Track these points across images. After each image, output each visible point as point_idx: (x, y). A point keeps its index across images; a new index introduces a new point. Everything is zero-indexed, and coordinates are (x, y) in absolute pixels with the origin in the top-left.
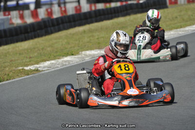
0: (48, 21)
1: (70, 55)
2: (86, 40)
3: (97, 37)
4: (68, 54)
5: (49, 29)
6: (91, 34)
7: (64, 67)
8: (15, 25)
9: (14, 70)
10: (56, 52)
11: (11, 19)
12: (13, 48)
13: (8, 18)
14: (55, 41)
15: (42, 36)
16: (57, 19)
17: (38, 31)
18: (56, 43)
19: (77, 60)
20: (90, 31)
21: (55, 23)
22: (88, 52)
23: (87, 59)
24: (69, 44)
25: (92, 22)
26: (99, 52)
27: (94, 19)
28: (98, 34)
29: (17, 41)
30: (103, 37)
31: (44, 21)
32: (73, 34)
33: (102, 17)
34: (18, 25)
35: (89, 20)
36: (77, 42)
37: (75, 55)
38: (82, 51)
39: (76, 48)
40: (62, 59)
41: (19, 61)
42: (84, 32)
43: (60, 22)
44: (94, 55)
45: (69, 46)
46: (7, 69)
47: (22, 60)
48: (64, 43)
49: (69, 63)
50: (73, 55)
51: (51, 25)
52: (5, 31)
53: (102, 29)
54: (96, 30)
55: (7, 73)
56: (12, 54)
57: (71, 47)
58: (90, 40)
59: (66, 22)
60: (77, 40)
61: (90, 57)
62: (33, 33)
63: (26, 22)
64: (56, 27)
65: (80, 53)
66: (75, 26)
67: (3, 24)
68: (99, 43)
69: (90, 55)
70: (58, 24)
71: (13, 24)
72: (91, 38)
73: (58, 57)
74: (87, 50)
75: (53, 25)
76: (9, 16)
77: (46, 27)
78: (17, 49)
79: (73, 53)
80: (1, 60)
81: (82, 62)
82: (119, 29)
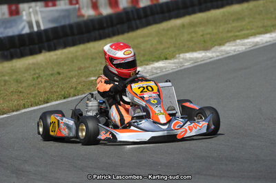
0: (132, 11)
1: (163, 60)
2: (186, 37)
3: (201, 33)
4: (160, 57)
5: (133, 22)
6: (192, 30)
7: (154, 76)
8: (86, 18)
9: (84, 82)
10: (144, 55)
11: (79, 9)
12: (83, 50)
13: (75, 9)
14: (141, 40)
15: (123, 33)
16: (145, 9)
17: (118, 26)
18: (143, 42)
19: (173, 66)
20: (192, 25)
21: (142, 14)
22: (188, 55)
23: (187, 65)
24: (161, 43)
25: (194, 12)
26: (203, 54)
27: (197, 8)
28: (202, 28)
29: (89, 41)
30: (210, 34)
31: (126, 11)
32: (168, 30)
33: (209, 4)
34: (91, 18)
35: (190, 9)
36: (173, 41)
37: (171, 59)
38: (179, 54)
39: (172, 49)
40: (152, 66)
41: (91, 69)
42: (183, 26)
43: (149, 12)
44: (197, 58)
45: (162, 47)
46: (74, 80)
47: (95, 67)
48: (154, 42)
49: (161, 71)
50: (166, 59)
51: (136, 17)
52: (71, 26)
53: (208, 22)
54: (200, 23)
55: (74, 86)
56: (81, 58)
57: (164, 49)
58: (192, 37)
59: (158, 13)
60: (172, 38)
61: (192, 62)
62: (110, 29)
63: (101, 14)
64: (144, 20)
65: (177, 56)
66: (170, 18)
67: (68, 16)
68: (205, 41)
69: (191, 59)
70: (146, 16)
71: (83, 16)
72: (193, 35)
73: (146, 63)
74: (187, 51)
75: (139, 18)
76: (77, 6)
77: (129, 20)
78: (89, 51)
79: (167, 56)
80: (65, 67)
81: (179, 69)
82: (233, 21)
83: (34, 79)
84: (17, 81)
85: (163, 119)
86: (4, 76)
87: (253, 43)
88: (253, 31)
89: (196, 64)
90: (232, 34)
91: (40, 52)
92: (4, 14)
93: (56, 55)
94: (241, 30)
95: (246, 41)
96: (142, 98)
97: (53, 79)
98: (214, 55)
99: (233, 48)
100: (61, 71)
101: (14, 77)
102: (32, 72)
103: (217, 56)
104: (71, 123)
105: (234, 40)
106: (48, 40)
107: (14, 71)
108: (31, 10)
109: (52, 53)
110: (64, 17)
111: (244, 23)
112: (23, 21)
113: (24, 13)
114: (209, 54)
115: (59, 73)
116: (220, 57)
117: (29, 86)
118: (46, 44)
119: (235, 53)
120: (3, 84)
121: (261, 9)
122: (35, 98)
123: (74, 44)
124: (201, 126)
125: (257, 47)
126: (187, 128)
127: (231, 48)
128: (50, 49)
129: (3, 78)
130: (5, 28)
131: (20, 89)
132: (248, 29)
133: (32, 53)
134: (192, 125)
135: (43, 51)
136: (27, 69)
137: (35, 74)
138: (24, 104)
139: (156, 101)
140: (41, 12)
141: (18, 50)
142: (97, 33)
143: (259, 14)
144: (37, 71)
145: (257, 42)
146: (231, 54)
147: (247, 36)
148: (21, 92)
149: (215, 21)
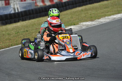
0: (60, 4)
1: (73, 25)
2: (83, 15)
3: (90, 14)
4: (72, 24)
6: (86, 12)
8: (39, 7)
11: (36, 3)
12: (38, 21)
13: (34, 2)
14: (63, 16)
16: (65, 2)
18: (64, 18)
19: (78, 28)
20: (86, 10)
21: (64, 5)
22: (84, 23)
23: (84, 27)
25: (87, 4)
26: (91, 23)
27: (88, 2)
28: (90, 11)
29: (40, 16)
30: (94, 14)
31: (57, 4)
32: (75, 12)
33: (93, 1)
34: (41, 7)
35: (85, 3)
36: (77, 17)
37: (76, 25)
39: (77, 20)
42: (82, 10)
43: (67, 4)
44: (88, 25)
45: (73, 19)
46: (34, 34)
48: (69, 18)
50: (75, 25)
51: (61, 6)
52: (32, 10)
53: (93, 9)
54: (90, 9)
55: (34, 36)
56: (37, 24)
57: (74, 20)
58: (86, 15)
59: (71, 5)
60: (77, 16)
61: (86, 26)
63: (46, 5)
64: (65, 8)
65: (79, 23)
66: (76, 7)
67: (31, 6)
68: (91, 17)
69: (85, 25)
70: (66, 6)
71: (38, 6)
72: (87, 14)
74: (84, 22)
75: (63, 7)
78: (40, 21)
79: (75, 24)
80: (30, 28)
81: (80, 29)
82: (104, 8)
83: (16, 33)
84: (8, 34)
85: (71, 51)
86: (3, 32)
87: (113, 18)
88: (113, 13)
89: (88, 27)
90: (104, 14)
91: (19, 21)
92: (3, 5)
93: (26, 23)
94: (108, 12)
95: (110, 17)
96: (63, 41)
97: (24, 33)
98: (96, 23)
99: (104, 20)
100: (28, 30)
101: (7, 32)
102: (15, 31)
103: (97, 24)
104: (32, 52)
105: (105, 17)
106: (22, 16)
107: (7, 30)
108: (15, 3)
109: (24, 22)
110: (29, 6)
111: (109, 9)
112: (11, 8)
113: (12, 4)
114: (93, 23)
115: (27, 31)
116: (99, 24)
117: (14, 37)
118: (21, 18)
119: (105, 22)
120: (2, 35)
121: (116, 3)
122: (16, 42)
123: (34, 18)
124: (88, 54)
125: (115, 20)
126: (82, 55)
127: (103, 20)
128: (23, 20)
129: (2, 33)
130: (4, 10)
131: (10, 38)
132: (110, 12)
133: (15, 22)
134: (84, 54)
135: (20, 21)
136: (13, 29)
137: (16, 31)
138: (12, 45)
139: (69, 43)
140: (19, 4)
141: (9, 21)
142: (44, 13)
143: (116, 5)
144: (18, 30)
145: (115, 18)
146: (103, 23)
147: (110, 15)
148: (10, 39)
149: (96, 8)
